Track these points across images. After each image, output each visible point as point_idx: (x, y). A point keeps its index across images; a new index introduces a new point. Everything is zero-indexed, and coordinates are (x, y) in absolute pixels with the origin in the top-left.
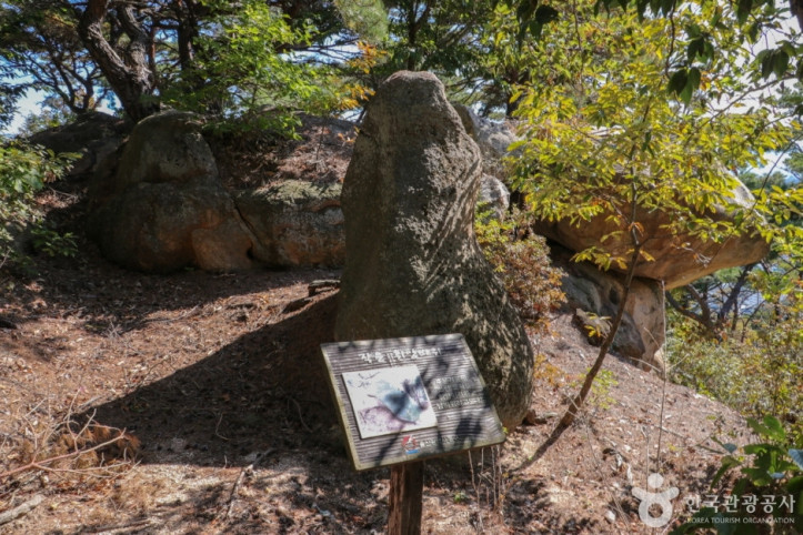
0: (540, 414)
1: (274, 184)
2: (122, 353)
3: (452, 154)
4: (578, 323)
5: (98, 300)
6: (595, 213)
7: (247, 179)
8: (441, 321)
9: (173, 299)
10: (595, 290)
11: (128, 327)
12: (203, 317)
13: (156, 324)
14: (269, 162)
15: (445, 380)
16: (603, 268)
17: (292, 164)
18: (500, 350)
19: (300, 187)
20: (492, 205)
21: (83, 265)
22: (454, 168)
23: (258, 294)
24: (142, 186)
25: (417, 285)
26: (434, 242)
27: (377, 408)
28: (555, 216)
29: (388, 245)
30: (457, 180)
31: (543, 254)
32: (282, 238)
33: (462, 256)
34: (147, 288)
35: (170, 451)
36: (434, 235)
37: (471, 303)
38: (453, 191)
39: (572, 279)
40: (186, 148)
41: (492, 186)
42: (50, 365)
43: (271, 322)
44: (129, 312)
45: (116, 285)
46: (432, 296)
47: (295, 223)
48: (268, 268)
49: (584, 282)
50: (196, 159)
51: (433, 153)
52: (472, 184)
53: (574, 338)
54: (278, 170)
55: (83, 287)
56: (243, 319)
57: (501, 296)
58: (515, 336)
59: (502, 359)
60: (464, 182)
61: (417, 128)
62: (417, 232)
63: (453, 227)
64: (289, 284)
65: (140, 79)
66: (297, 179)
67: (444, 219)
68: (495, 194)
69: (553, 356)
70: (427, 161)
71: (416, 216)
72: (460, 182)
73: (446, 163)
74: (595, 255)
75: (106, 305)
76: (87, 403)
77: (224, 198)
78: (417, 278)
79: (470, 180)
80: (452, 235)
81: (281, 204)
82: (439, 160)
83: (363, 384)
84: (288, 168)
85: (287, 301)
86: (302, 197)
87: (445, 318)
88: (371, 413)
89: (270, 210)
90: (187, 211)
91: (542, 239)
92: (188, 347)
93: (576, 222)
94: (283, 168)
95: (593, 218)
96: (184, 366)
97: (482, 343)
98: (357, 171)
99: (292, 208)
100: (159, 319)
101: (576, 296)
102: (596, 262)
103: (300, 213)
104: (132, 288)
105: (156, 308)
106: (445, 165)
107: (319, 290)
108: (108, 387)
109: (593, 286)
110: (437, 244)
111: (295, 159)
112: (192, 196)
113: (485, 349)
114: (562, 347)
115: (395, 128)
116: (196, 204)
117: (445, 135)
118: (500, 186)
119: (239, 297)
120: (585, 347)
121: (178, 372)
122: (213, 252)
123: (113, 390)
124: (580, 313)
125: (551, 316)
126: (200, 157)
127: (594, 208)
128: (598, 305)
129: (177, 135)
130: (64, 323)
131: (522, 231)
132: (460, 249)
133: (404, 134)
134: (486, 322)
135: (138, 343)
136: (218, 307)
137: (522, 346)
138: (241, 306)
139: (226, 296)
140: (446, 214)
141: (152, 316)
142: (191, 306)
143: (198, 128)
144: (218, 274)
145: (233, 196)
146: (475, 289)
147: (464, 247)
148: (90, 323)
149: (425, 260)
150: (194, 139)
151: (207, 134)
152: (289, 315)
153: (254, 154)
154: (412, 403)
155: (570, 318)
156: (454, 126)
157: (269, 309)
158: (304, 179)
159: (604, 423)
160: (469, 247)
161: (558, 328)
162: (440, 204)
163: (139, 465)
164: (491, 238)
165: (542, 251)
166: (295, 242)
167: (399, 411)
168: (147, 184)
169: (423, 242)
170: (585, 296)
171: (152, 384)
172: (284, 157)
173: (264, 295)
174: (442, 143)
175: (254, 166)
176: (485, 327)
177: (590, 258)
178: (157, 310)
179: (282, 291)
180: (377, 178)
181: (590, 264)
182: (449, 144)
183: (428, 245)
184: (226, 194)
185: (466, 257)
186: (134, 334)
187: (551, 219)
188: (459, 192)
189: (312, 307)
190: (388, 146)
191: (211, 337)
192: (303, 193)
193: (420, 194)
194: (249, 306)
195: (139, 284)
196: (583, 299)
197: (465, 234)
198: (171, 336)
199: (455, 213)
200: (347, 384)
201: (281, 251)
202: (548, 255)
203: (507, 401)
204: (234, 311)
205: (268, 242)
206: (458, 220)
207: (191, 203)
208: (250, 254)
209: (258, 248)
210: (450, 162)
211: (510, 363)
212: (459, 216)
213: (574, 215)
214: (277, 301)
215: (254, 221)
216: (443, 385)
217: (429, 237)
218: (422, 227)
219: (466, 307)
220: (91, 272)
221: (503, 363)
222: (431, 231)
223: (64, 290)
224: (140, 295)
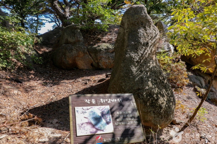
0: (178, 121)
1: (99, 44)
2: (50, 92)
3: (148, 31)
4: (195, 90)
5: (49, 76)
6: (202, 53)
7: (92, 43)
8: (140, 88)
9: (69, 77)
10: (203, 80)
11: (54, 84)
12: (75, 82)
13: (62, 84)
14: (99, 38)
15: (121, 113)
16: (203, 72)
17: (105, 38)
18: (162, 99)
19: (107, 45)
20: (168, 51)
21: (48, 67)
22: (148, 36)
23: (92, 77)
24: (63, 45)
25: (132, 75)
26: (139, 61)
27: (87, 123)
28: (187, 54)
29: (123, 61)
30: (149, 40)
31: (184, 68)
32: (100, 60)
33: (150, 66)
34: (63, 74)
35: (52, 123)
36: (139, 58)
37: (152, 82)
38: (147, 43)
39: (195, 76)
40: (75, 34)
41: (168, 45)
42: (27, 94)
43: (94, 85)
44: (56, 80)
45: (55, 72)
46: (137, 79)
47: (104, 56)
48: (96, 69)
49: (199, 77)
50: (77, 37)
51: (141, 31)
52: (155, 41)
53: (194, 95)
54: (101, 40)
55: (46, 72)
56: (86, 84)
57: (164, 80)
58: (169, 94)
59: (162, 102)
60: (152, 41)
61: (136, 23)
62: (134, 57)
63: (147, 56)
64: (101, 74)
65: (66, 16)
66: (106, 43)
67: (144, 53)
68: (169, 48)
69: (185, 101)
70: (139, 34)
71: (134, 52)
72: (150, 41)
73: (145, 34)
74: (200, 67)
75: (51, 78)
76: (34, 106)
77: (84, 48)
78: (132, 72)
79: (154, 40)
80: (146, 59)
81: (100, 50)
82: (143, 33)
83: (83, 112)
84: (104, 40)
85: (99, 79)
86: (107, 48)
87: (142, 86)
88: (84, 125)
89: (97, 52)
90: (74, 52)
91: (184, 63)
92: (69, 91)
93: (194, 56)
94: (102, 40)
95: (201, 55)
96: (66, 97)
97: (155, 96)
98: (119, 39)
99: (103, 51)
100: (64, 82)
101: (196, 82)
102: (201, 70)
103: (106, 53)
104: (59, 73)
105: (64, 79)
106: (145, 35)
107: (109, 76)
108: (42, 102)
109: (202, 78)
110: (140, 61)
111: (106, 37)
112: (76, 48)
113: (156, 98)
114: (189, 98)
115: (129, 23)
116: (77, 50)
117: (146, 25)
118: (171, 46)
119: (86, 77)
120: (197, 99)
121: (64, 98)
122: (81, 64)
123: (43, 103)
124: (196, 87)
125: (186, 88)
126: (79, 36)
127: (201, 51)
128: (204, 85)
129: (73, 31)
130: (37, 82)
131: (177, 60)
132: (149, 63)
133: (132, 25)
134: (157, 89)
135: (55, 89)
136: (80, 80)
137: (171, 98)
138: (86, 80)
139: (83, 77)
140: (144, 51)
141: (62, 82)
142: (73, 79)
143: (78, 28)
144: (82, 70)
145: (87, 48)
146: (154, 77)
147: (151, 63)
148: (44, 83)
149: (135, 67)
150: (77, 31)
151: (81, 30)
152: (99, 83)
153: (94, 36)
154: (104, 121)
155: (193, 89)
156: (149, 22)
157: (94, 81)
158: (108, 43)
159: (202, 126)
160: (153, 63)
161: (188, 92)
162: (142, 48)
163: (40, 127)
164: (166, 62)
165: (184, 66)
166: (104, 61)
167: (96, 124)
168: (65, 44)
169: (135, 61)
170: (199, 82)
171: (55, 101)
172: (103, 37)
173: (93, 77)
174: (145, 27)
175: (94, 39)
176: (156, 91)
177: (198, 68)
178: (63, 80)
179: (99, 76)
180: (124, 40)
181: (199, 70)
182: (147, 28)
183: (137, 62)
184: (85, 47)
185: (151, 66)
186: (56, 86)
187: (185, 55)
188: (150, 44)
189: (106, 81)
190: (127, 29)
191: (76, 89)
192: (107, 47)
193: (136, 44)
194: (88, 80)
195: (61, 72)
196: (198, 83)
197: (152, 59)
198: (65, 87)
199: (148, 51)
200: (76, 112)
201: (100, 64)
202: (186, 68)
203: (163, 117)
204: (84, 81)
205: (96, 61)
206: (149, 53)
207: (75, 50)
208: (92, 65)
209: (94, 63)
210: (147, 34)
211: (165, 103)
212: (149, 52)
213: (194, 54)
214: (96, 79)
215: (93, 55)
216: (119, 115)
217: (138, 59)
218: (135, 55)
219: (150, 83)
220: (50, 69)
221: (162, 103)
222: (139, 57)
223: (40, 73)
224: (61, 75)
